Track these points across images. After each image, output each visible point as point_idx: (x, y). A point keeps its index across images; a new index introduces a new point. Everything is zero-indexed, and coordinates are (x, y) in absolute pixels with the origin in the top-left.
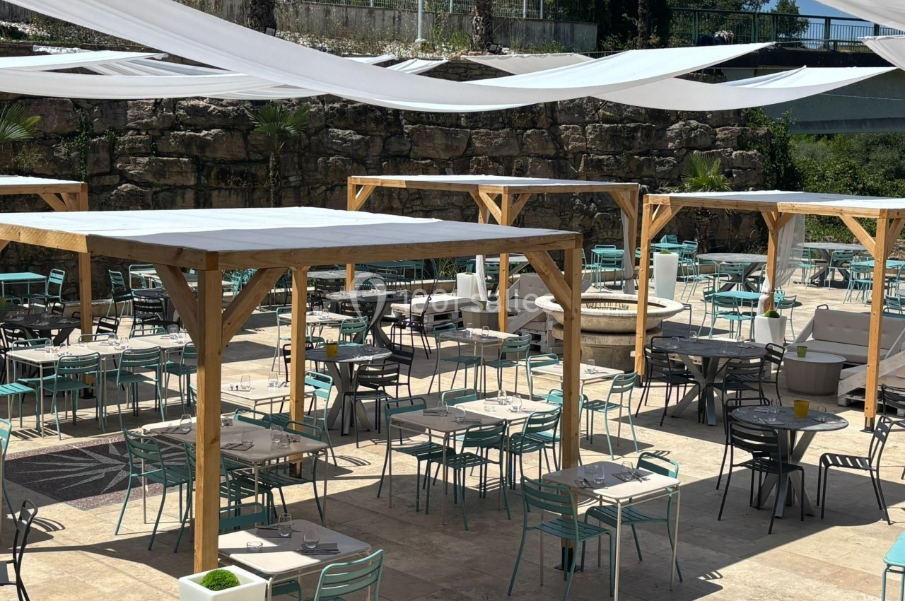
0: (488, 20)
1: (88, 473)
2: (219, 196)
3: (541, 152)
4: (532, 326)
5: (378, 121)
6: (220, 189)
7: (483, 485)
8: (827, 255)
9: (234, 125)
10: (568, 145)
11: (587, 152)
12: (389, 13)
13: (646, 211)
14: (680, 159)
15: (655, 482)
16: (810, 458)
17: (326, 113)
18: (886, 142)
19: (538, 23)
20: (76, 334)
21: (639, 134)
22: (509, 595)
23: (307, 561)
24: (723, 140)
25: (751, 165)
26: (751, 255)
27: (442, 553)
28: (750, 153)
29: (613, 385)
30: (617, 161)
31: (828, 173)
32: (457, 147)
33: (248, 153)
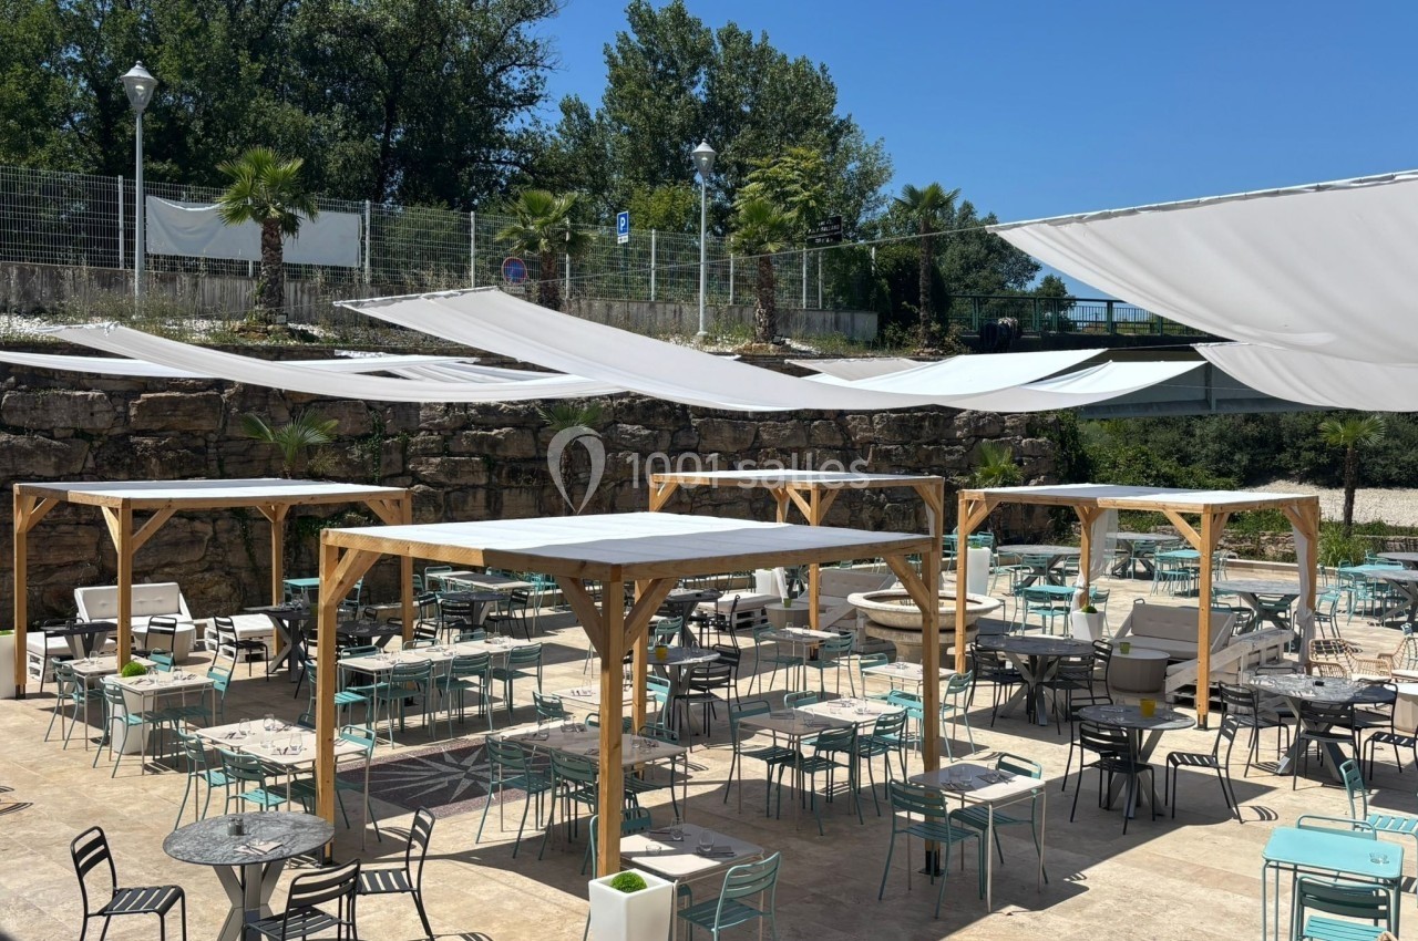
0: (772, 313)
1: (431, 782)
2: (509, 495)
3: (829, 443)
4: (842, 624)
5: (666, 415)
6: (510, 488)
7: (829, 789)
8: (1127, 544)
9: (524, 423)
10: (855, 435)
11: (875, 442)
12: (671, 307)
13: (961, 507)
14: (970, 448)
15: (1020, 784)
16: (1158, 758)
17: (614, 409)
18: (1164, 422)
19: (817, 313)
20: (396, 640)
21: (927, 423)
22: (880, 899)
23: (707, 863)
24: (1012, 428)
25: (1041, 453)
26: (1053, 547)
27: (803, 858)
28: (1040, 440)
29: (950, 685)
30: (906, 451)
31: (1121, 460)
32: (745, 439)
33: (538, 451)
